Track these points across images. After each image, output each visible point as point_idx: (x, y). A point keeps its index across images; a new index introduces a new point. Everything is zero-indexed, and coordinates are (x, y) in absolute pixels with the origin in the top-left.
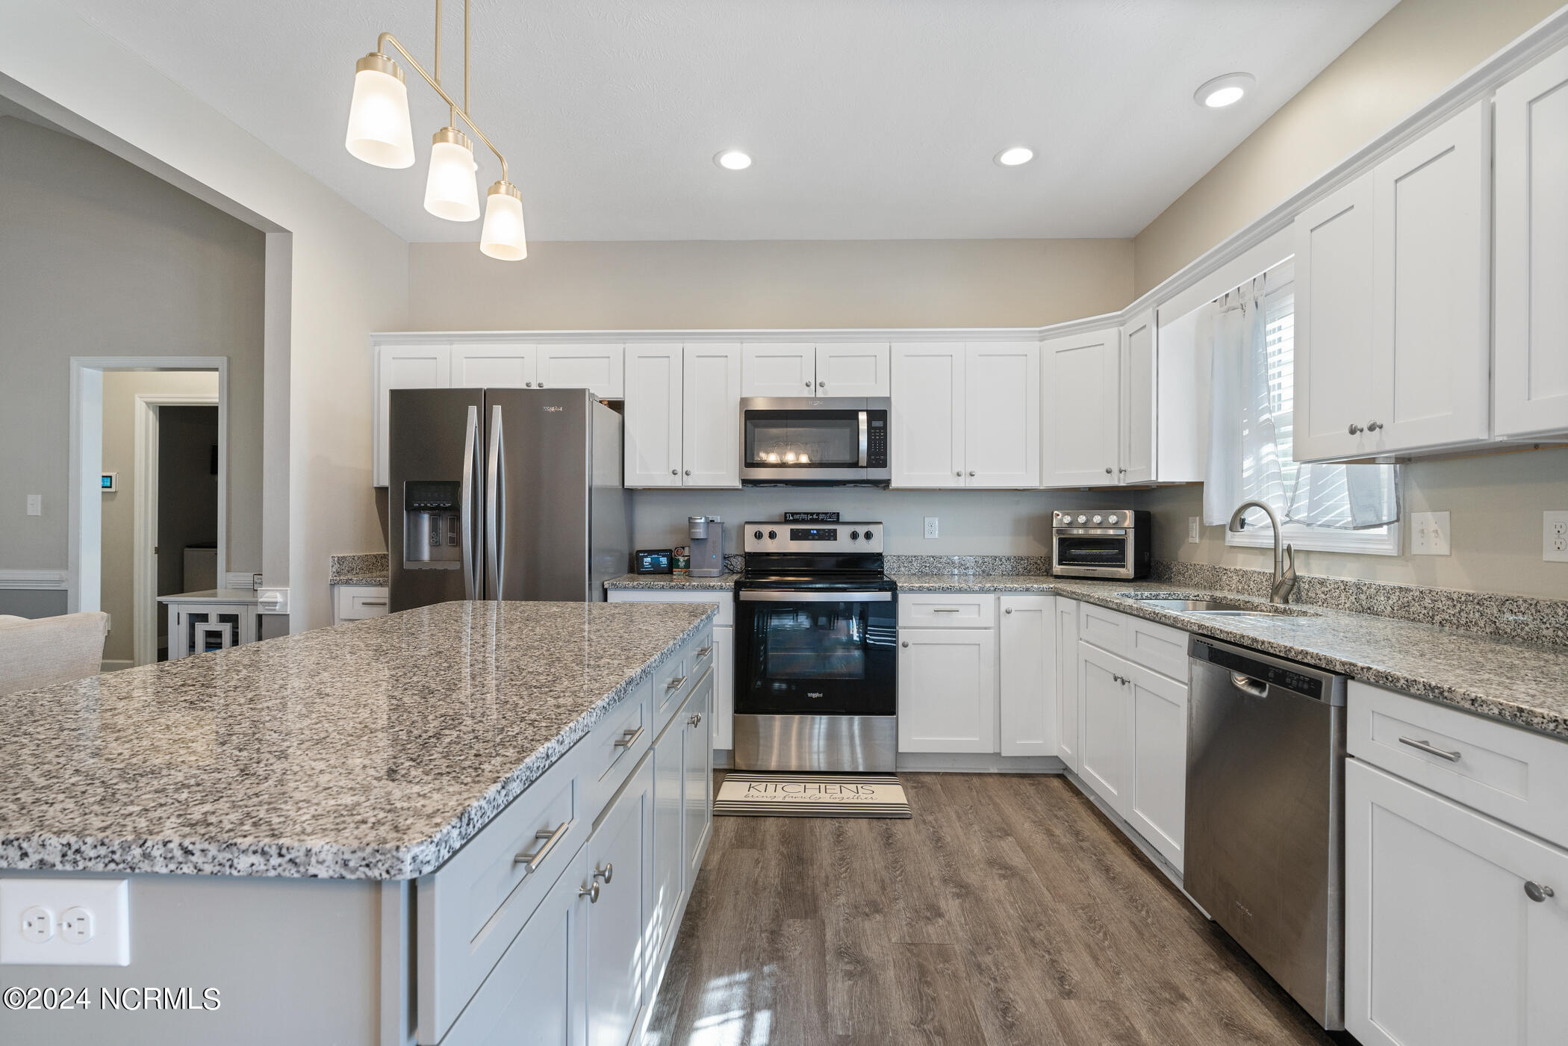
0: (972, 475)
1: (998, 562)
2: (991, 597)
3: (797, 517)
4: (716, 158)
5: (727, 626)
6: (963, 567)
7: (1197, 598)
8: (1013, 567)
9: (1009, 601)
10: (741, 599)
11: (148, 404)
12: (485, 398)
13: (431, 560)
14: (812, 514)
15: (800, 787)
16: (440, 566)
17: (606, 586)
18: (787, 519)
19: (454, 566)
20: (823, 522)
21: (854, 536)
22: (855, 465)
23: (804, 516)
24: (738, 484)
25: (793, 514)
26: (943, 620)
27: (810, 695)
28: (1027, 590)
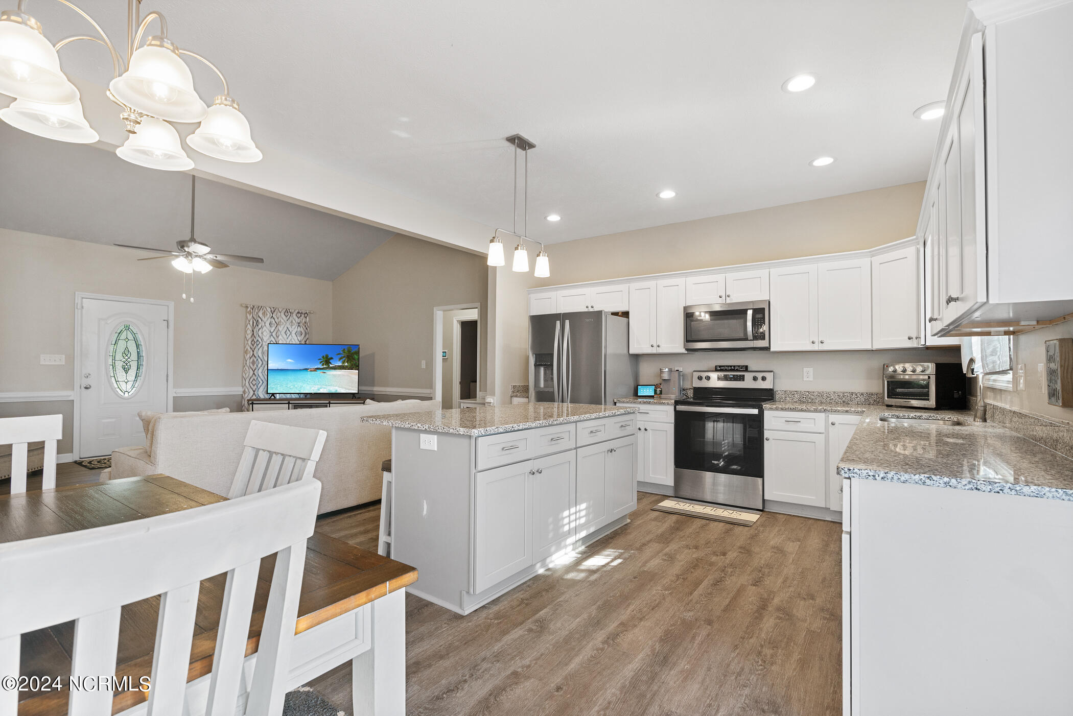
0: (822, 343)
1: (854, 396)
2: (823, 415)
3: (723, 368)
4: (657, 195)
5: (671, 423)
6: (829, 399)
7: (950, 419)
8: (865, 400)
9: (833, 417)
10: (677, 410)
11: (457, 321)
12: (562, 317)
13: (545, 387)
14: (731, 366)
15: (702, 507)
16: (547, 390)
17: (615, 401)
18: (718, 369)
19: (551, 390)
20: (737, 370)
21: (755, 379)
22: (746, 339)
23: (726, 368)
24: (683, 351)
25: (720, 366)
26: (792, 427)
27: (713, 462)
28: (847, 411)
